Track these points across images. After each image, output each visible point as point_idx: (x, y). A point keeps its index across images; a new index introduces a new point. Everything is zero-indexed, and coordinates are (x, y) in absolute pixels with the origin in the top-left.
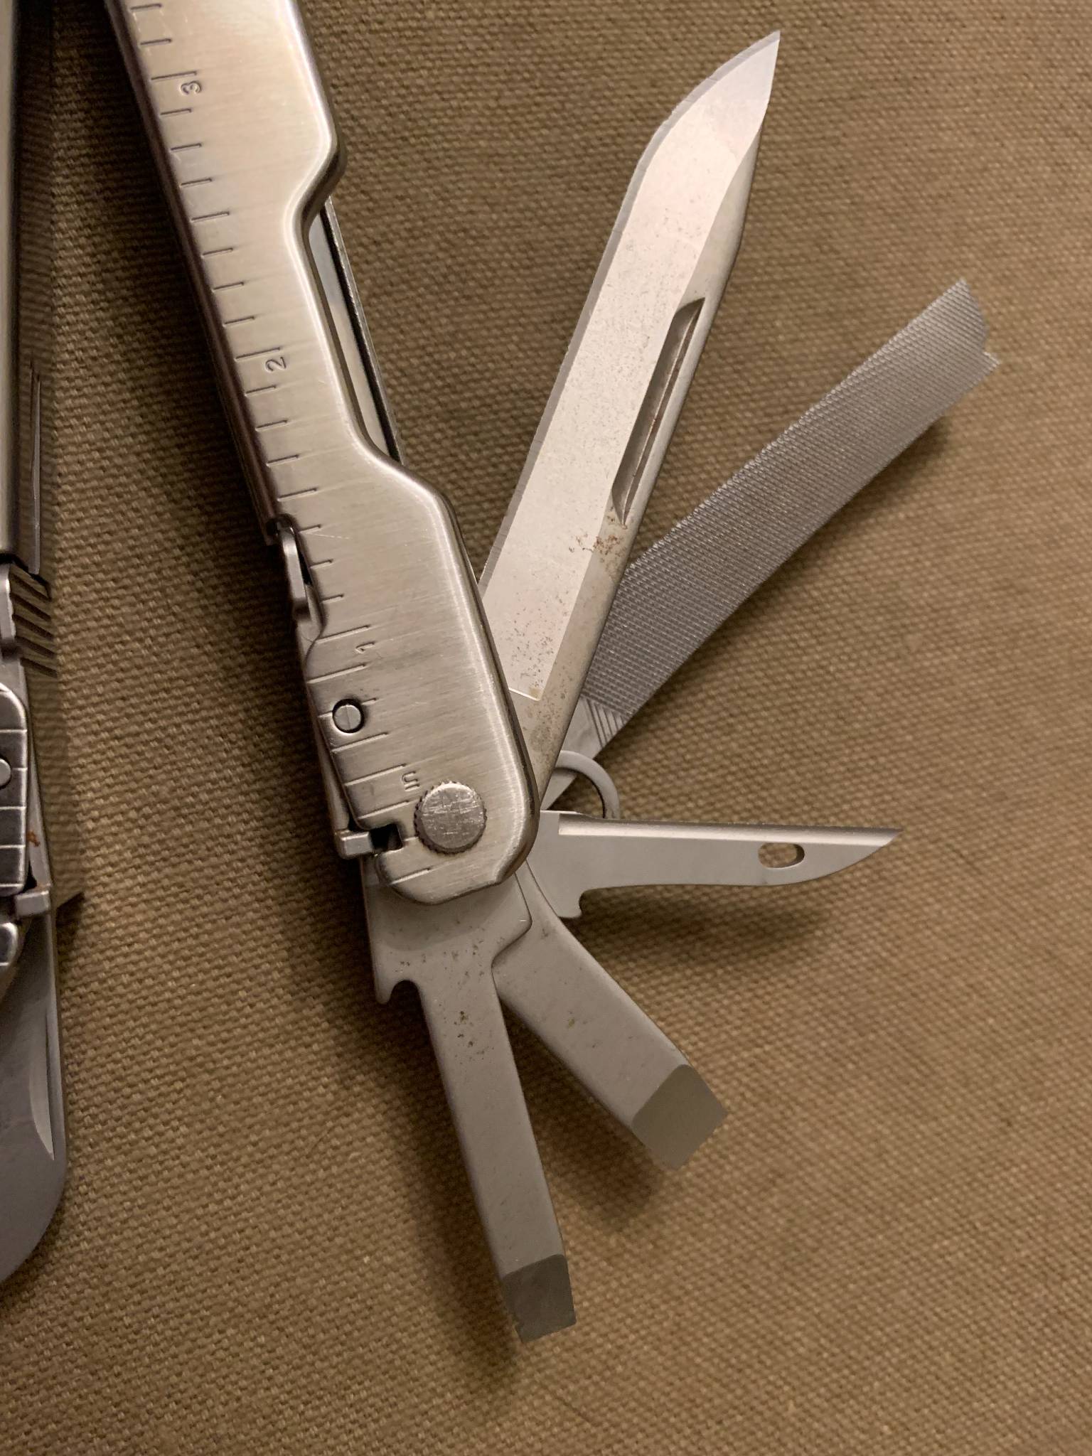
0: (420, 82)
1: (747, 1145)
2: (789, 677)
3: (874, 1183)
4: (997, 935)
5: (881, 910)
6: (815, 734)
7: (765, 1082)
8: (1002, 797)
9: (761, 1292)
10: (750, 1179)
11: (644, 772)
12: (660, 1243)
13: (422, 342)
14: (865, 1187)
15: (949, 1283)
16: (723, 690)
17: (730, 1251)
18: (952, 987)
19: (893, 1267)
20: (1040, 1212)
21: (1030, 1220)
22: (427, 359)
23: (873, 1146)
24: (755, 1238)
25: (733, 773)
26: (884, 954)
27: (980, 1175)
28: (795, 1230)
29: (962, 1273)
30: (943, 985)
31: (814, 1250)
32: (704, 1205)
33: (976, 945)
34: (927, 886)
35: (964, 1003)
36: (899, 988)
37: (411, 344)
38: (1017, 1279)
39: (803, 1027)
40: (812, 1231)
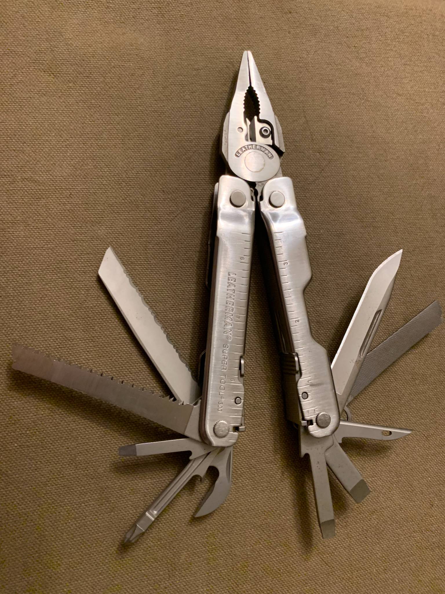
0: (318, 246)
1: (369, 502)
2: (388, 388)
3: (398, 516)
4: (432, 457)
5: (405, 447)
6: (393, 403)
7: (374, 487)
8: (436, 422)
9: (370, 540)
10: (369, 510)
11: (353, 408)
12: (347, 523)
13: (313, 305)
14: (396, 517)
15: (415, 545)
16: (373, 390)
17: (363, 528)
18: (420, 469)
19: (401, 538)
20: (439, 530)
21: (436, 532)
22: (314, 309)
23: (399, 506)
24: (369, 525)
25: (373, 411)
26: (405, 458)
27: (424, 518)
28: (379, 525)
29: (418, 543)
30: (419, 468)
31: (383, 531)
32: (358, 515)
33: (427, 459)
34: (416, 443)
35: (423, 473)
36: (407, 467)
37: (311, 305)
38: (432, 547)
39: (384, 474)
40: (383, 526)
